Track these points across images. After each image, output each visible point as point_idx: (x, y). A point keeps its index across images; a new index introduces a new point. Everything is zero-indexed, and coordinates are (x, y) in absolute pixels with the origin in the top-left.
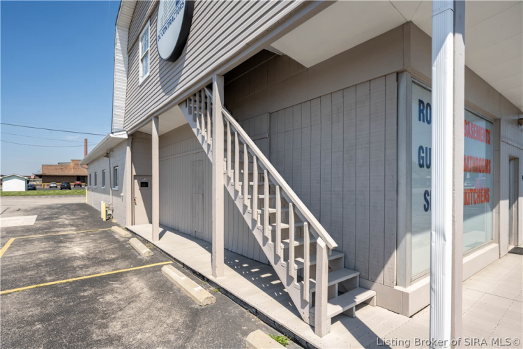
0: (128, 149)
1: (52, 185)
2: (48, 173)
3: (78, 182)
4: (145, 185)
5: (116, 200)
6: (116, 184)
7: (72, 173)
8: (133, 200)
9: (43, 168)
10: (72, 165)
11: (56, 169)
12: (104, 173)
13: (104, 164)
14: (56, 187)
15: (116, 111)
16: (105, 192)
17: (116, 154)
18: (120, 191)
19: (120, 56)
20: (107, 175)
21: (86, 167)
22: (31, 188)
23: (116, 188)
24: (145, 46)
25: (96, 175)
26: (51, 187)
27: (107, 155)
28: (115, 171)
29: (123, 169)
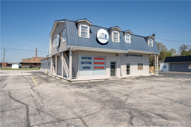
0: (52, 59)
1: (26, 67)
2: (24, 62)
3: (35, 65)
4: (55, 66)
5: (49, 70)
6: (49, 66)
7: (32, 62)
8: (53, 69)
9: (22, 60)
10: (32, 59)
11: (27, 61)
12: (46, 63)
13: (46, 61)
14: (27, 67)
15: (50, 48)
16: (46, 68)
17: (49, 59)
18: (50, 67)
19: (51, 43)
20: (47, 64)
21: (41, 61)
22: (20, 67)
23: (49, 67)
24: (55, 41)
25: (44, 64)
26: (25, 67)
27: (47, 59)
28: (49, 63)
29: (51, 63)
